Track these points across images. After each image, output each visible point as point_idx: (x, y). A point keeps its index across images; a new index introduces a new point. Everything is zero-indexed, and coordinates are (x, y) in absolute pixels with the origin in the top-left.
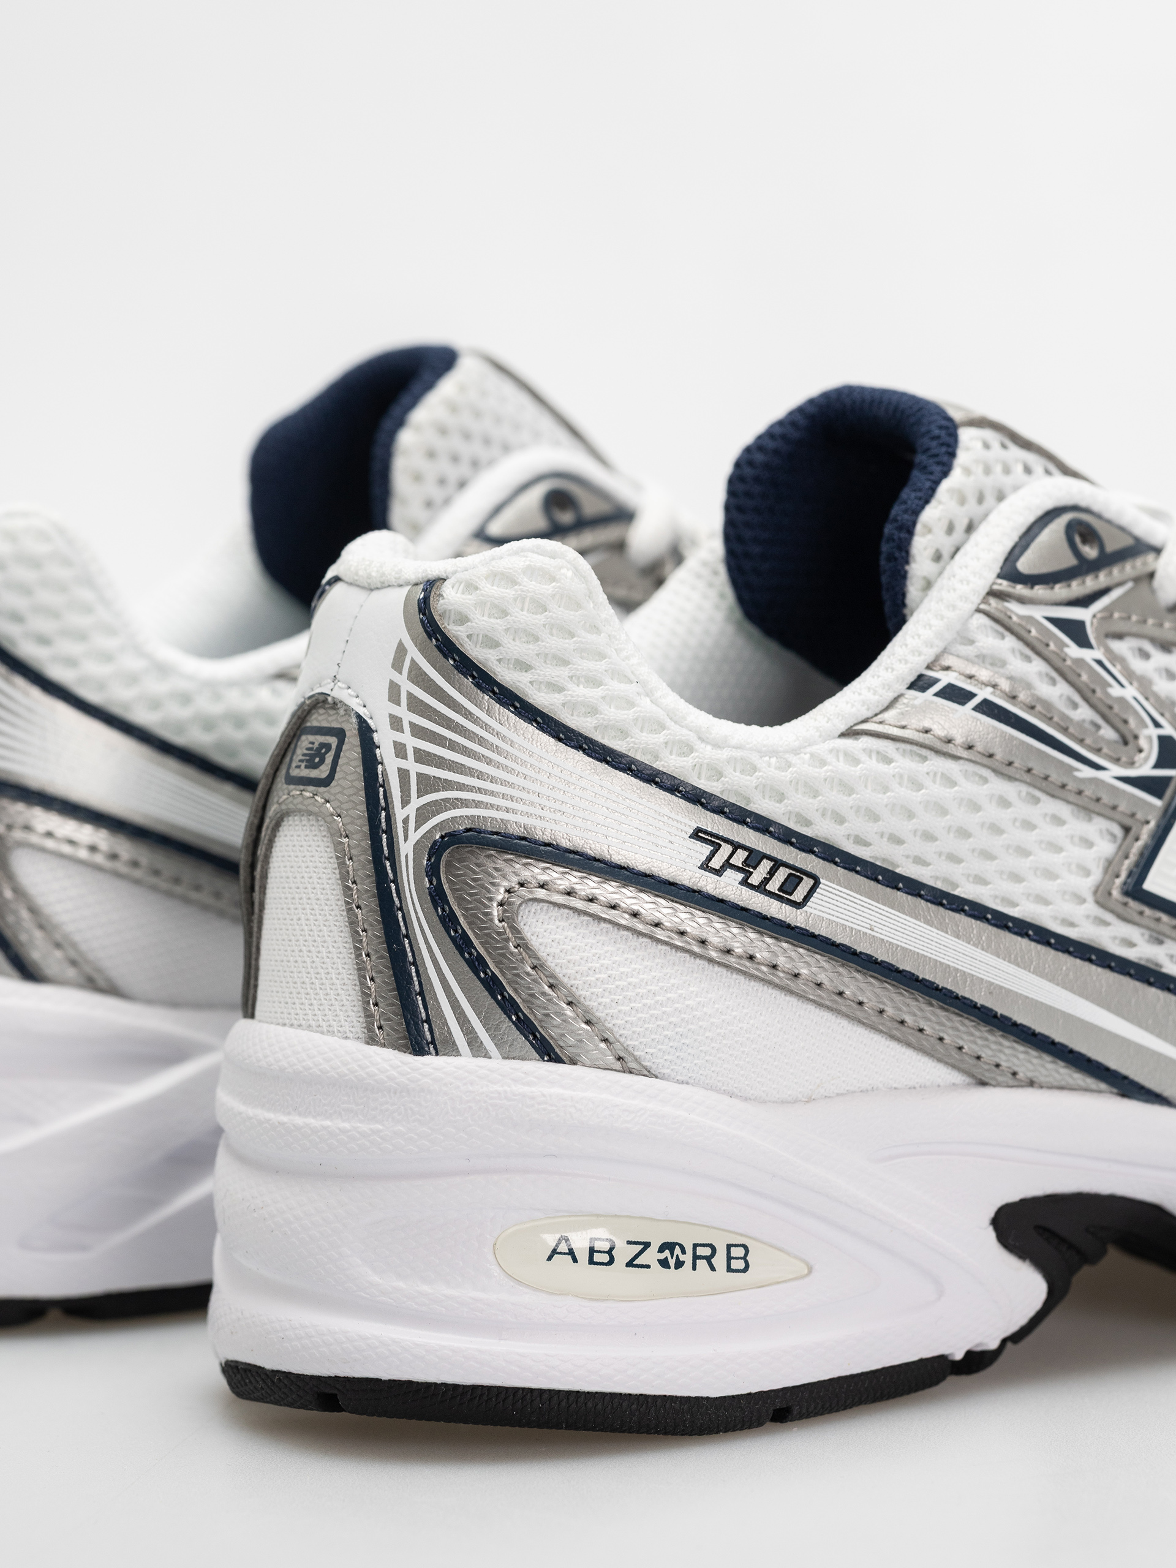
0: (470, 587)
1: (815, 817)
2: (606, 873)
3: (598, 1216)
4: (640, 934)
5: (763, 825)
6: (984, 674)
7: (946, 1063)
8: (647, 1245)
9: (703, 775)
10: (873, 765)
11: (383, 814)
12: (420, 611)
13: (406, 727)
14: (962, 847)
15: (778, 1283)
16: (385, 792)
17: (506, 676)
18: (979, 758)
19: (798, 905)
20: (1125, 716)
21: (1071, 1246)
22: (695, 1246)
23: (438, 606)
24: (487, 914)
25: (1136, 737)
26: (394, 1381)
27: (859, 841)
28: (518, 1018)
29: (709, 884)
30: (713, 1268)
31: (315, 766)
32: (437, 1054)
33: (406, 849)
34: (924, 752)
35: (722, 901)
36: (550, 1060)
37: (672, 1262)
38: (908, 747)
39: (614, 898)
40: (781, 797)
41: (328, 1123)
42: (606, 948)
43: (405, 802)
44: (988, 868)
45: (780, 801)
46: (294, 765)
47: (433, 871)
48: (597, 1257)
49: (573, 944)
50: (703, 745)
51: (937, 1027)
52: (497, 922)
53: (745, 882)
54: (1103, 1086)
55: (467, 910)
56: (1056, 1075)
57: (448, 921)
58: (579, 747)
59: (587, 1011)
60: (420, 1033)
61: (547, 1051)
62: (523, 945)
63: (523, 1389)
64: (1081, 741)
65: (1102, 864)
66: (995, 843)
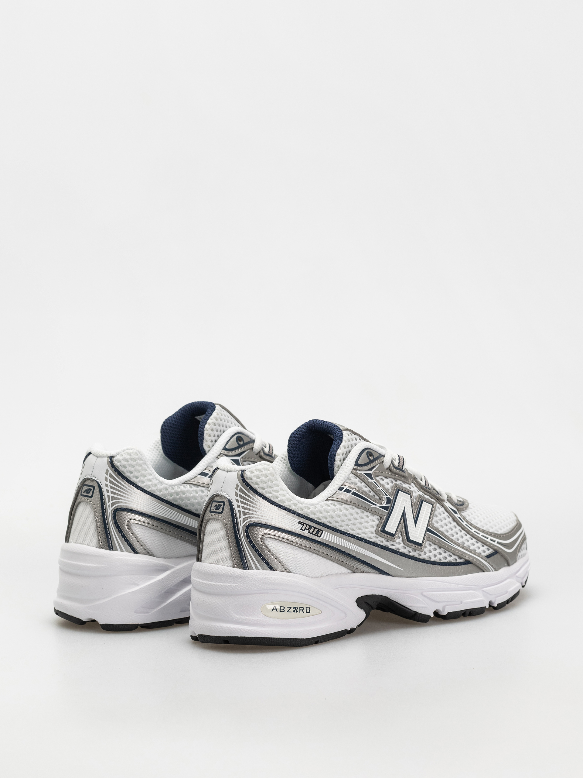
0: (252, 472)
1: (321, 518)
2: (282, 531)
3: (281, 602)
4: (289, 543)
5: (311, 520)
6: (353, 486)
7: (348, 568)
8: (291, 608)
9: (300, 510)
10: (332, 506)
11: (235, 520)
12: (241, 477)
13: (240, 502)
14: (349, 523)
15: (316, 615)
16: (236, 515)
17: (260, 491)
18: (353, 504)
19: (319, 537)
20: (380, 494)
21: (370, 606)
22: (300, 607)
23: (245, 476)
24: (258, 540)
25: (382, 498)
26: (241, 637)
27: (330, 522)
28: (265, 562)
29: (302, 533)
30: (303, 612)
31: (218, 509)
32: (249, 569)
33: (241, 527)
34: (342, 503)
35: (305, 536)
36: (272, 570)
37: (296, 611)
38: (339, 502)
39: (284, 536)
40: (315, 514)
41: (225, 584)
42: (282, 547)
43: (240, 517)
44: (354, 527)
45: (314, 515)
46: (212, 509)
47: (247, 532)
48: (281, 610)
49: (276, 546)
50: (299, 504)
51: (346, 561)
52: (260, 542)
53: (309, 532)
54: (377, 572)
55: (254, 539)
56: (368, 570)
57: (251, 542)
58: (275, 505)
59: (279, 560)
60: (245, 565)
61: (271, 568)
62: (266, 547)
63: (268, 638)
64: (372, 499)
65: (376, 525)
66: (356, 522)
